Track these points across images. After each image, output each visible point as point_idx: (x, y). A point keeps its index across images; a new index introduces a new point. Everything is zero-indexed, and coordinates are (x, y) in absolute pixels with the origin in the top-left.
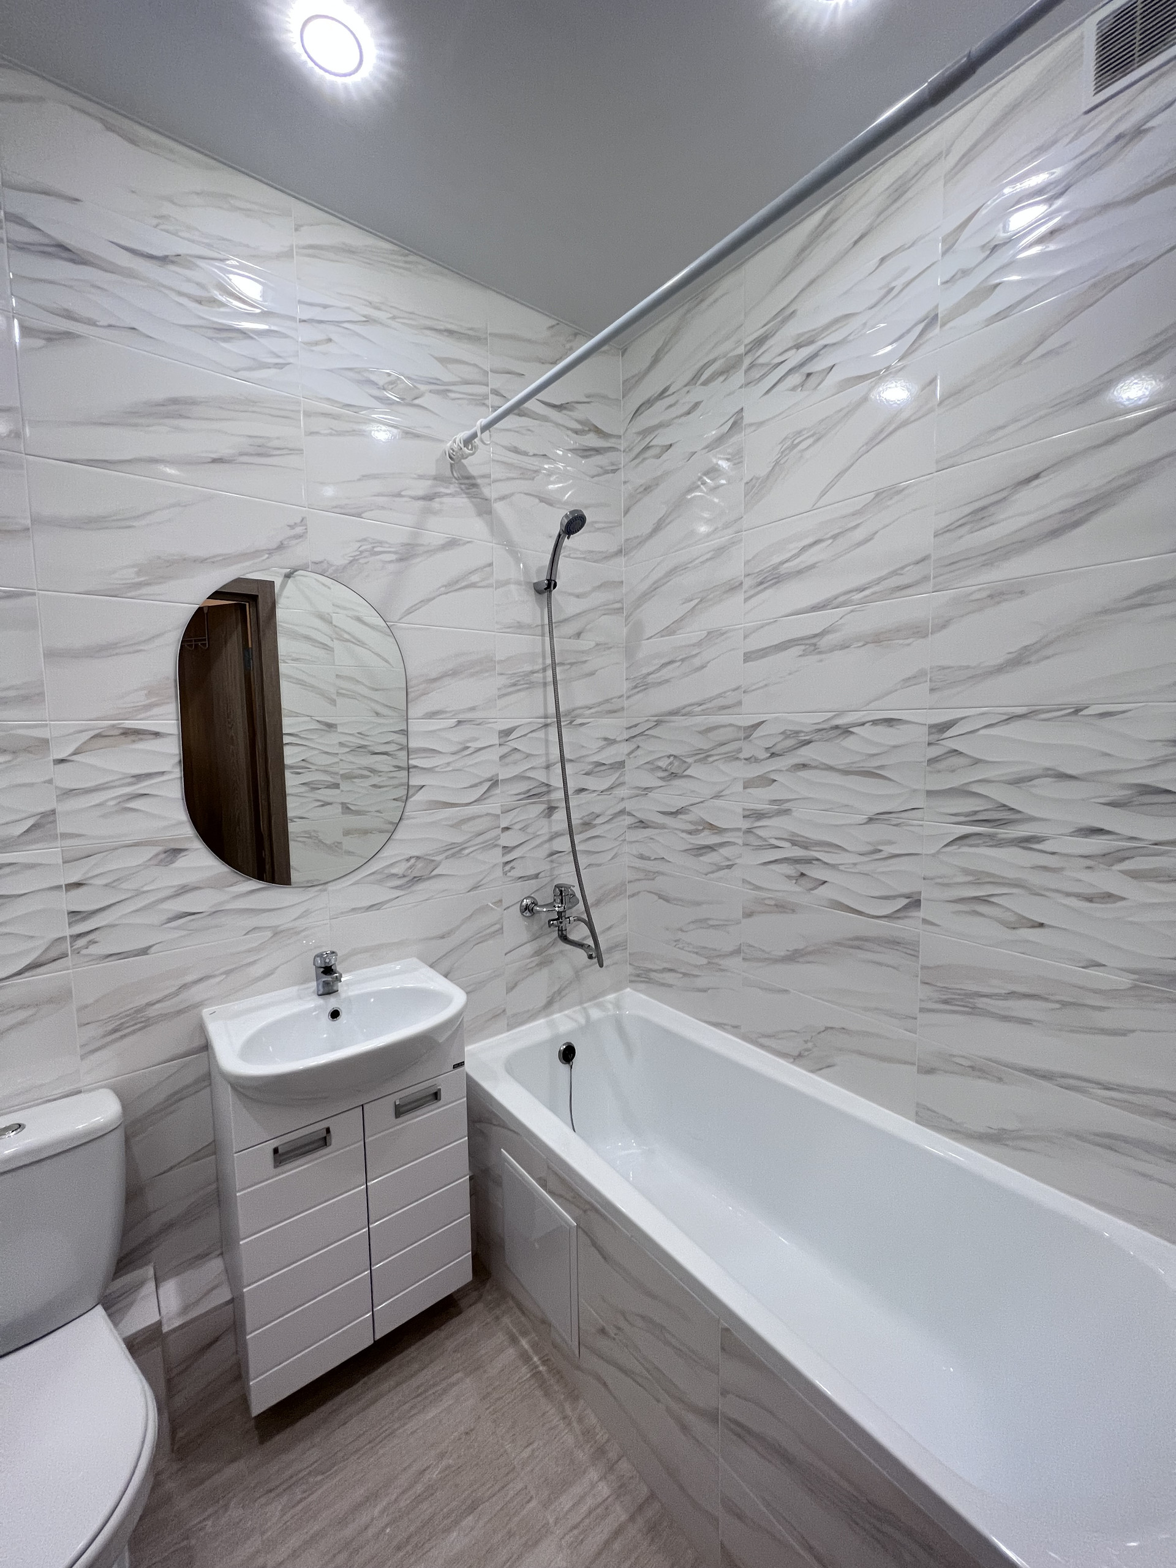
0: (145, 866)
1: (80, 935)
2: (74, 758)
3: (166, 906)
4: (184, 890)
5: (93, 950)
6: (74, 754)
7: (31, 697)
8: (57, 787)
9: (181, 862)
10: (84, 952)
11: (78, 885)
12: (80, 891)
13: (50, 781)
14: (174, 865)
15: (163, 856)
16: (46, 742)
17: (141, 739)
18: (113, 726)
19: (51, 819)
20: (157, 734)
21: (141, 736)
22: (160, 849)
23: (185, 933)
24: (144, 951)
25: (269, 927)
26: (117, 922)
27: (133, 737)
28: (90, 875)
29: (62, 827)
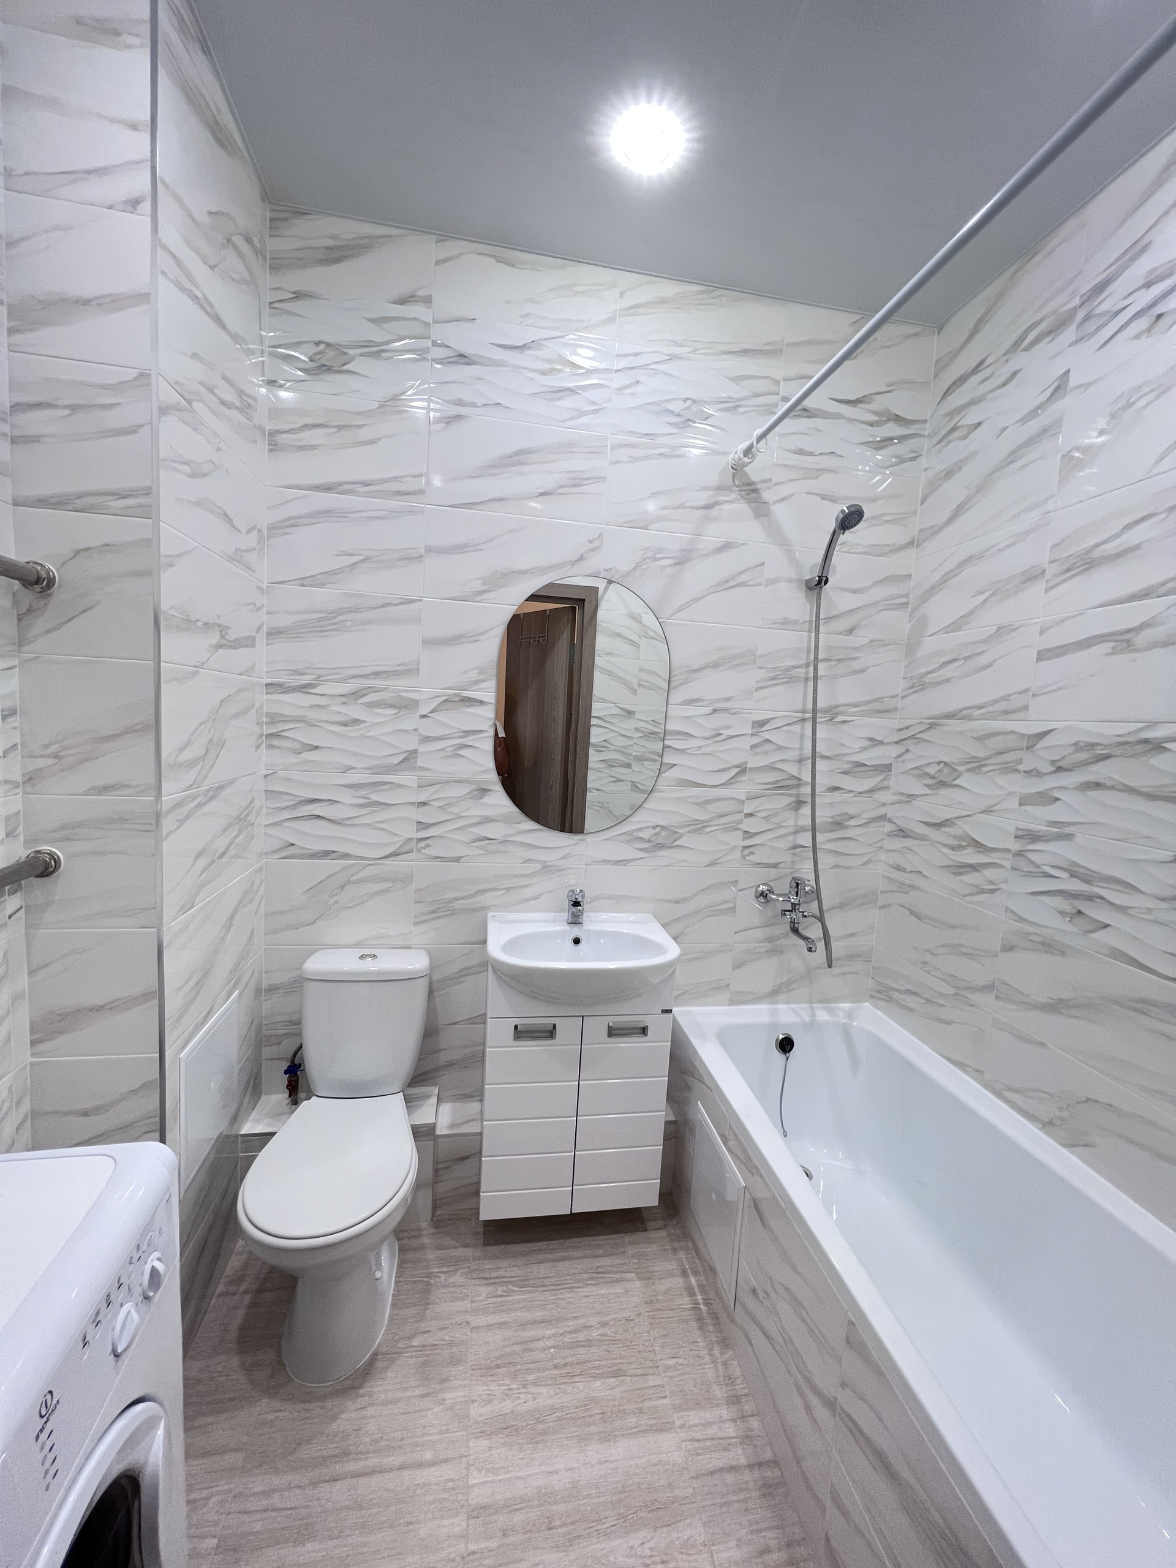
0: (463, 798)
1: (421, 839)
2: (430, 715)
3: (474, 830)
4: (487, 820)
5: (427, 851)
6: (431, 712)
7: (411, 671)
8: (420, 735)
9: (487, 799)
10: (423, 851)
11: (424, 804)
12: (426, 808)
13: (416, 730)
14: (482, 801)
15: (475, 793)
16: (417, 702)
17: (472, 706)
18: (456, 694)
19: (414, 756)
20: (481, 702)
21: (473, 703)
22: (474, 787)
23: (483, 852)
24: (457, 860)
25: (539, 861)
26: (445, 835)
27: (466, 704)
28: (432, 798)
29: (420, 763)
